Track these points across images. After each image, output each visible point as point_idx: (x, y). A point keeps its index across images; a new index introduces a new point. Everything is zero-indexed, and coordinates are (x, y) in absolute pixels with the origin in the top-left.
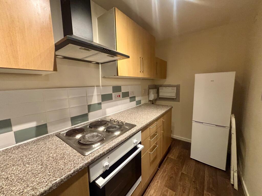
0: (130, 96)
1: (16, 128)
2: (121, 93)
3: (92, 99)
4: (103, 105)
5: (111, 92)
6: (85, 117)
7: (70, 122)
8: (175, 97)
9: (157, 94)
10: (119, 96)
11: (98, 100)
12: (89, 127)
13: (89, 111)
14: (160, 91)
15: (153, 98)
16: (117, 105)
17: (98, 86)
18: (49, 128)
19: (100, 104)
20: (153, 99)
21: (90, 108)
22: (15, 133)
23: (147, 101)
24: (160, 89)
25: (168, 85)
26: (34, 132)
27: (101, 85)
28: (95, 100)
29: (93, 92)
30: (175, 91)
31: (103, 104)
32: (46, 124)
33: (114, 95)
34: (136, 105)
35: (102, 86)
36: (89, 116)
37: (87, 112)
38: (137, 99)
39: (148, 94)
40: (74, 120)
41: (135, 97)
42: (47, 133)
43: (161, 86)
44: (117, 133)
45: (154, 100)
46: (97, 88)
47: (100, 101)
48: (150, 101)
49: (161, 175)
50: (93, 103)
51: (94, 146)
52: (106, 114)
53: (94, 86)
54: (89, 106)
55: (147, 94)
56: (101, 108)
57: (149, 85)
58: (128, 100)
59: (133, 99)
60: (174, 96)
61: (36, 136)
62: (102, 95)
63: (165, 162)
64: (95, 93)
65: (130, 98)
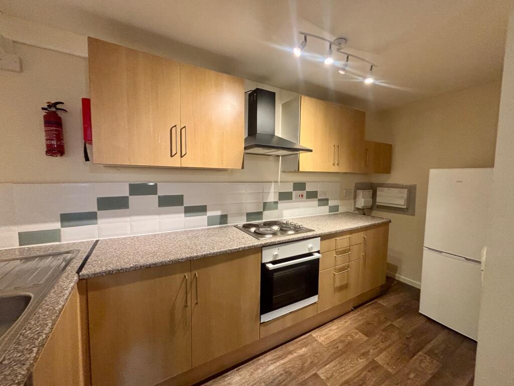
0: (319, 198)
1: (209, 213)
2: (305, 192)
3: (268, 196)
4: (280, 205)
5: (291, 190)
6: (259, 215)
7: (245, 218)
8: (405, 207)
9: (372, 199)
10: (302, 196)
11: (274, 198)
12: (264, 224)
13: (264, 210)
14: (378, 193)
15: (363, 205)
16: (298, 208)
17: (276, 182)
18: (229, 219)
19: (276, 203)
20: (363, 207)
21: (265, 206)
22: (209, 217)
23: (352, 209)
24: (379, 191)
25: (393, 184)
26: (218, 220)
27: (279, 181)
28: (272, 197)
29: (270, 189)
30: (405, 196)
31: (281, 203)
32: (227, 215)
33: (294, 194)
34: (329, 212)
35: (281, 182)
36: (264, 215)
37: (262, 211)
38: (331, 203)
39: (355, 197)
40: (249, 215)
41: (327, 200)
42: (227, 223)
43: (382, 185)
44: (290, 232)
45: (367, 209)
46: (274, 184)
47: (277, 200)
48: (358, 209)
49: (355, 317)
50: (268, 201)
51: (266, 236)
52: (282, 217)
53: (271, 182)
54: (265, 204)
55: (352, 197)
56: (277, 208)
57: (356, 184)
58: (315, 203)
59: (324, 202)
60: (403, 204)
61: (220, 224)
62: (280, 193)
63: (367, 306)
64: (272, 190)
65: (319, 200)
